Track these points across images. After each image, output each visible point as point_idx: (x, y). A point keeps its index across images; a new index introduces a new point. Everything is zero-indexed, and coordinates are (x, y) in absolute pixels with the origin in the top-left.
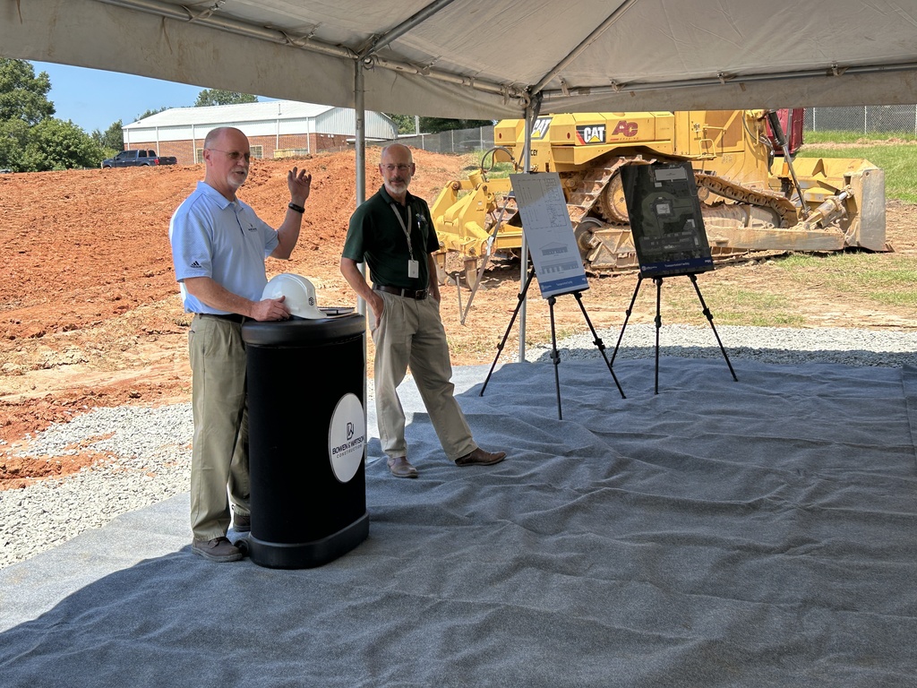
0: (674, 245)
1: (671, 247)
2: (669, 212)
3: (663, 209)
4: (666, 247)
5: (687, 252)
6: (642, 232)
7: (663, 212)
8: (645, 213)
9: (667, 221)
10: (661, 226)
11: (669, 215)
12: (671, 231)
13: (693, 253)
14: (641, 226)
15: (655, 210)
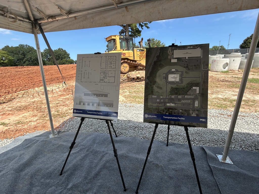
0: (176, 104)
1: (173, 105)
2: (178, 80)
3: (174, 78)
4: (168, 105)
5: (185, 110)
6: (152, 92)
7: (173, 80)
8: (158, 80)
9: (174, 86)
10: (169, 90)
11: (177, 82)
12: (176, 94)
13: (191, 112)
14: (152, 88)
15: (166, 78)
